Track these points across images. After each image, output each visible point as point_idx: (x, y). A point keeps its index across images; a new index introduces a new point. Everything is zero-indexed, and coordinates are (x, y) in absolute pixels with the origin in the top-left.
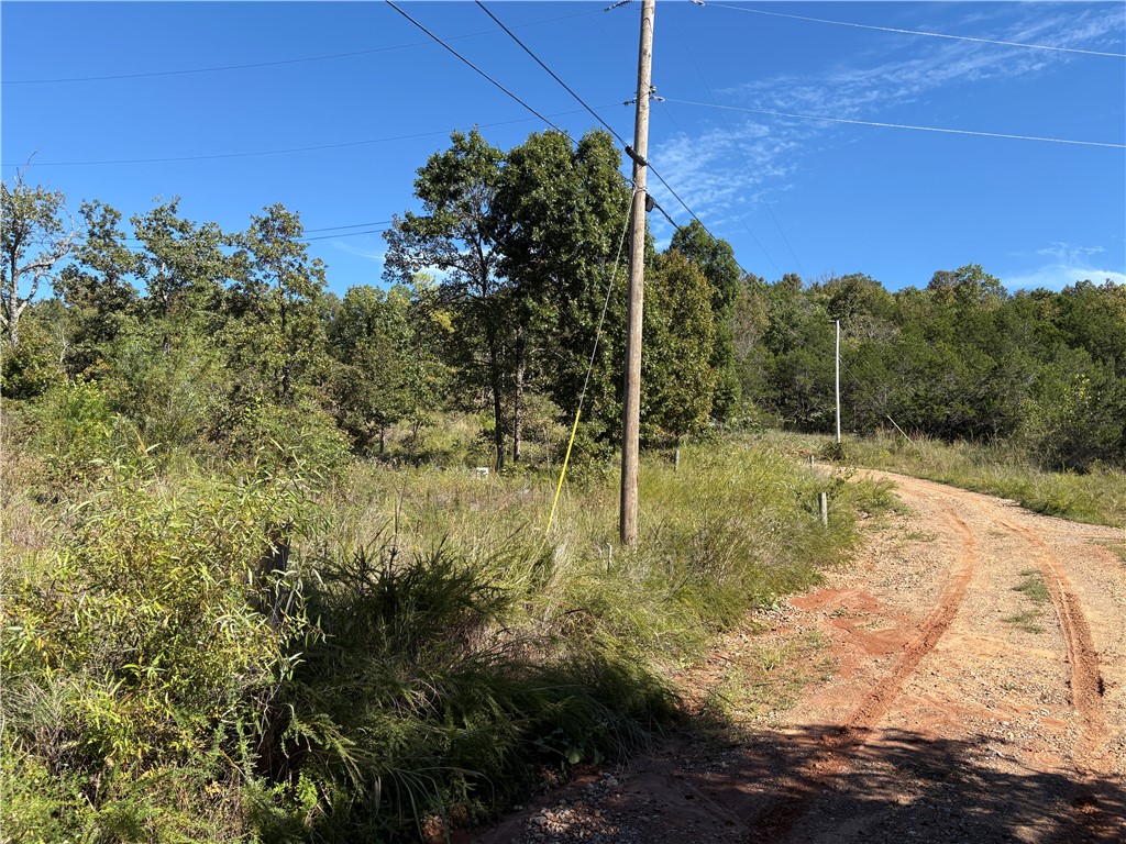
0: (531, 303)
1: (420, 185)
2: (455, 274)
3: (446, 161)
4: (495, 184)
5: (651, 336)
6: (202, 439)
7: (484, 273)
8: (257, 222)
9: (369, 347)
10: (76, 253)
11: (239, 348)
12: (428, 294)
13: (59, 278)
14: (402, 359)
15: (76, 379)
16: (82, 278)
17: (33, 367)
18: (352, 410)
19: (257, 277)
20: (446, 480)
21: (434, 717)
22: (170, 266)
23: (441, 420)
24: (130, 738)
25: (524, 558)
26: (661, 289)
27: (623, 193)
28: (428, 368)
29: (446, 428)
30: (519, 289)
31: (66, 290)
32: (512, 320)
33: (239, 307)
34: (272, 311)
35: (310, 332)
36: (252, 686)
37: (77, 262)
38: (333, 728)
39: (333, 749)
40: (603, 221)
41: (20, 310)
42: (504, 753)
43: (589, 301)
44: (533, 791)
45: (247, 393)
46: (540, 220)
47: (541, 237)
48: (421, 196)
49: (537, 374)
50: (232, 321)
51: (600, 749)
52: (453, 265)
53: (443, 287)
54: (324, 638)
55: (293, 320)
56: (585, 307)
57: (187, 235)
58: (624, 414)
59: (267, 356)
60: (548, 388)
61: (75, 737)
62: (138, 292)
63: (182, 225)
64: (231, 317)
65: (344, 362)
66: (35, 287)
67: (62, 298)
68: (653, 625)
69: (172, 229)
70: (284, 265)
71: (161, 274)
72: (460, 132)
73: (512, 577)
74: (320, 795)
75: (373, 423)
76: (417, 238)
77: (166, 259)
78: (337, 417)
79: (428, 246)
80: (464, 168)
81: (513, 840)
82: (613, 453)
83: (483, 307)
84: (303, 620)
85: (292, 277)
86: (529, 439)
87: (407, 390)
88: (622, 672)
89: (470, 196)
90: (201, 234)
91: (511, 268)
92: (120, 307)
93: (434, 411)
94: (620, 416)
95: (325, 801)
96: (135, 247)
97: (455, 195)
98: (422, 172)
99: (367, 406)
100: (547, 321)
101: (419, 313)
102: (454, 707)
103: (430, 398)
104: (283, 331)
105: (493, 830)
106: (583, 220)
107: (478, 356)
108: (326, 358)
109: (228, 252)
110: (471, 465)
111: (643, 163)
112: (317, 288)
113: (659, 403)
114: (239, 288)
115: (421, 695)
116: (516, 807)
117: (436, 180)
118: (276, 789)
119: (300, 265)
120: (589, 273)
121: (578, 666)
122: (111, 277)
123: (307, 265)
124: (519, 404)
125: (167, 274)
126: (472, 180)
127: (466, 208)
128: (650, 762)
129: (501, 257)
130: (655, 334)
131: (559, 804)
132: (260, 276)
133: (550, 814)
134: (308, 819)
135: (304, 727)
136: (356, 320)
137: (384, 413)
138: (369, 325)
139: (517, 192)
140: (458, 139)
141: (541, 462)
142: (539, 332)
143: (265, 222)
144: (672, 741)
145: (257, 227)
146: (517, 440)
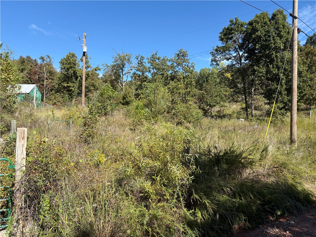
0: (256, 68)
1: (220, 37)
2: (231, 61)
3: (228, 28)
4: (244, 33)
5: (300, 74)
6: (165, 113)
7: (241, 60)
8: (176, 55)
9: (207, 86)
10: (135, 68)
11: (173, 89)
12: (223, 69)
13: (132, 75)
14: (216, 88)
15: (137, 100)
16: (137, 75)
17: (128, 98)
18: (203, 103)
19: (177, 70)
20: (231, 123)
21: (232, 196)
22: (156, 69)
23: (228, 105)
24: (155, 194)
25: (258, 149)
26: (303, 58)
27: (288, 28)
28: (224, 90)
29: (230, 107)
30: (252, 64)
31: (134, 78)
32: (250, 73)
33: (173, 78)
34: (181, 78)
35: (191, 83)
36: (183, 183)
37: (136, 71)
38: (204, 197)
39: (205, 203)
40: (281, 39)
41: (125, 84)
42: (255, 209)
43: (276, 65)
44: (265, 221)
45: (176, 101)
46: (259, 41)
47: (259, 47)
48: (221, 40)
49: (258, 89)
50: (171, 82)
51: (287, 211)
52: (231, 59)
53: (228, 66)
54: (201, 172)
55: (186, 80)
56: (275, 67)
57: (160, 61)
58: (291, 101)
59: (180, 91)
60: (262, 94)
61: (143, 193)
62: (149, 76)
63: (158, 58)
64: (171, 81)
65: (200, 90)
66: (127, 78)
67: (133, 80)
68: (305, 172)
69: (156, 59)
70: (183, 66)
71: (154, 71)
72: (232, 19)
73: (254, 154)
74: (202, 215)
75: (208, 107)
76: (220, 53)
77: (155, 67)
78: (198, 106)
79: (223, 55)
80: (234, 30)
81: (259, 236)
82: (286, 113)
83: (240, 70)
84: (195, 167)
85: (186, 68)
86: (256, 110)
87: (218, 97)
88: (294, 186)
89: (235, 38)
90: (163, 60)
91: (249, 58)
92: (145, 81)
93: (226, 102)
94: (288, 101)
95: (203, 217)
96: (148, 65)
97: (231, 39)
98: (221, 33)
99: (207, 102)
100: (261, 73)
101: (221, 74)
102: (239, 194)
103: (224, 99)
104: (184, 83)
105: (253, 232)
106: (274, 39)
107: (239, 85)
108: (195, 90)
109: (169, 64)
110: (238, 118)
111: (296, 18)
112: (192, 71)
113: (303, 96)
114: (173, 73)
115: (229, 189)
116: (260, 226)
117: (225, 35)
118: (190, 212)
119: (188, 65)
120: (276, 56)
121: (278, 183)
122: (143, 73)
123: (190, 65)
124: (253, 99)
125: (155, 71)
126: (236, 33)
127: (235, 41)
128: (306, 217)
129: (246, 55)
130: (301, 73)
131: (274, 227)
132: (177, 69)
133: (271, 230)
134: (199, 221)
135: (197, 196)
136: (203, 78)
137: (212, 104)
138: (207, 79)
139: (251, 34)
140: (231, 21)
141: (260, 117)
142: (259, 77)
143: (178, 54)
144: (313, 211)
145: (176, 56)
146: (252, 110)
